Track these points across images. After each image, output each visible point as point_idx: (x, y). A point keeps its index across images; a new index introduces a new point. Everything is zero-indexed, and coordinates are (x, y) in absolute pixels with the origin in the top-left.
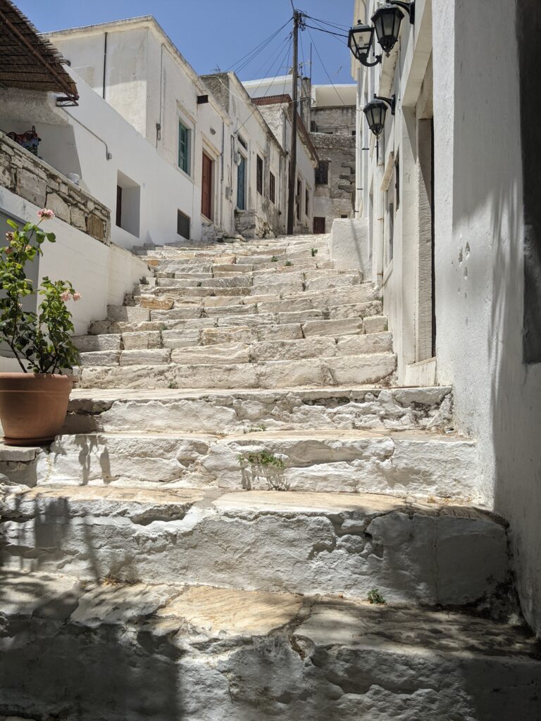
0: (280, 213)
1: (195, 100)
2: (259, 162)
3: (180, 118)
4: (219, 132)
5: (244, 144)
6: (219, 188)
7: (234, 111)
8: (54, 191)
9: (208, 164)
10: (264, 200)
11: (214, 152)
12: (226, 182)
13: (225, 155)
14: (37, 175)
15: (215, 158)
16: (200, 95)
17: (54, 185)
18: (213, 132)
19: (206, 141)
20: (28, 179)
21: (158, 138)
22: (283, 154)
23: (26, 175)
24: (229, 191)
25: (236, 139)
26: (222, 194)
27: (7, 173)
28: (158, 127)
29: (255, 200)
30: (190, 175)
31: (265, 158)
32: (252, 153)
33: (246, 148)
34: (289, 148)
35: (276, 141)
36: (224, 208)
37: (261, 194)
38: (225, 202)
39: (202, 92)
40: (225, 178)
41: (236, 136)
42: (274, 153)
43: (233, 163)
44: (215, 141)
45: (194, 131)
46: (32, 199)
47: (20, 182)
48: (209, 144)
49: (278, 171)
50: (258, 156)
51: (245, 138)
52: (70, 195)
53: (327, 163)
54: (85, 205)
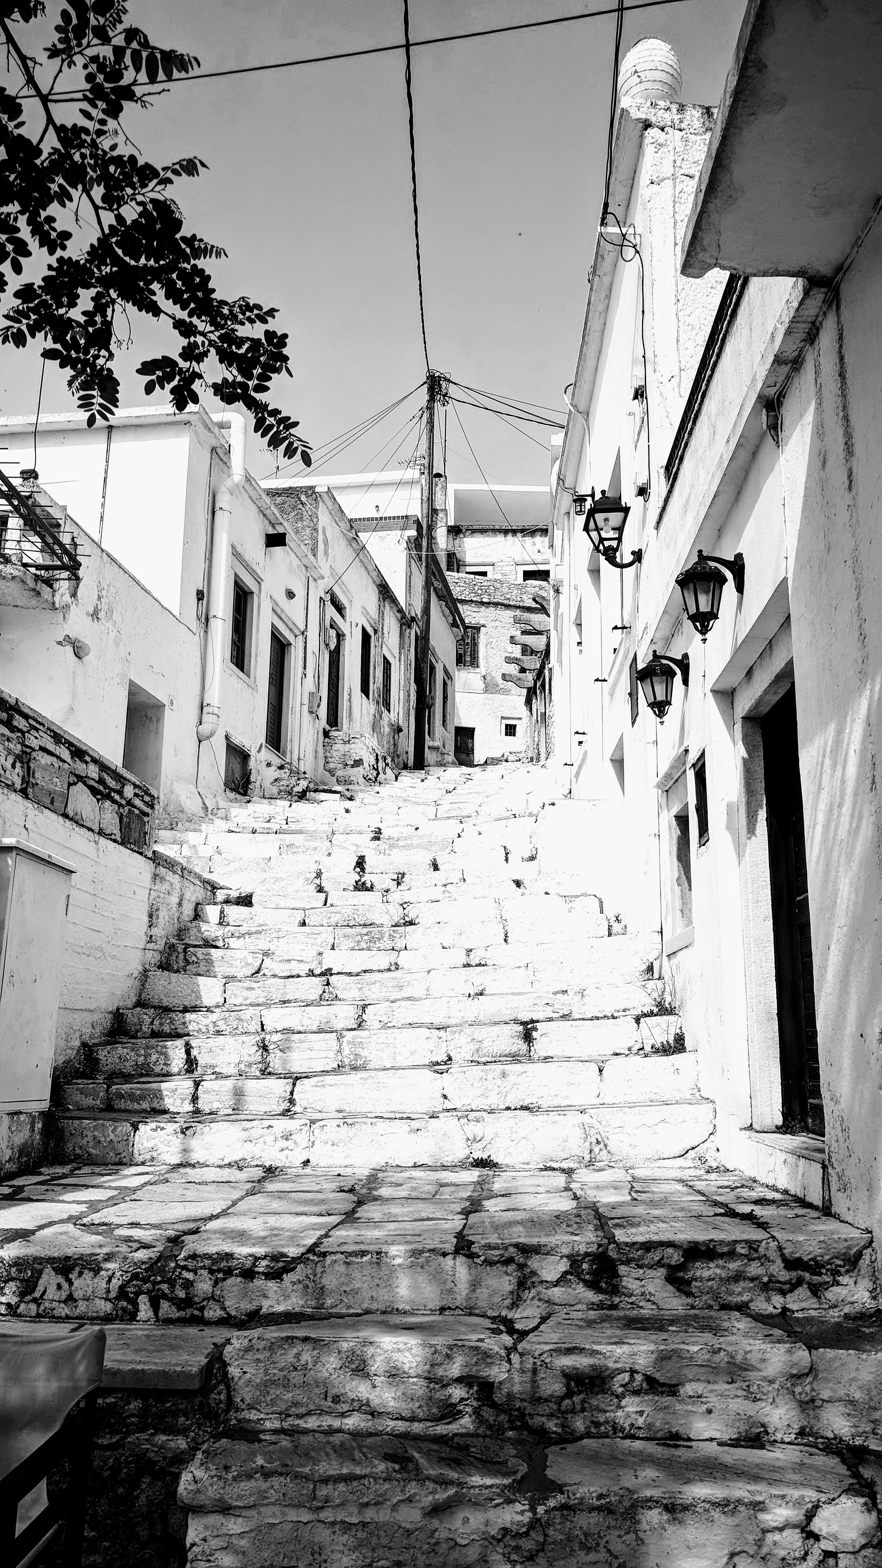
0: (400, 730)
1: (262, 541)
2: (366, 638)
3: (236, 575)
4: (300, 593)
5: (340, 609)
6: (296, 695)
7: (326, 553)
8: (80, 779)
9: (280, 651)
10: (373, 709)
11: (291, 630)
12: (310, 683)
13: (309, 634)
14: (58, 757)
15: (290, 637)
16: (271, 531)
17: (80, 767)
18: (290, 595)
19: (279, 612)
20: (45, 768)
21: (199, 616)
22: (406, 622)
23: (43, 762)
24: (312, 696)
25: (328, 604)
26: (302, 704)
27: (18, 764)
28: (199, 593)
29: (359, 710)
30: (249, 677)
31: (376, 631)
32: (354, 625)
33: (343, 617)
34: (418, 612)
35: (394, 601)
36: (305, 729)
37: (368, 697)
38: (308, 718)
39: (274, 527)
40: (309, 675)
41: (328, 597)
42: (391, 624)
43: (323, 646)
44: (294, 610)
45: (259, 597)
46: (47, 801)
47: (34, 777)
48: (283, 616)
49: (396, 652)
50: (364, 629)
51: (343, 599)
52: (101, 781)
53: (477, 629)
54: (120, 793)
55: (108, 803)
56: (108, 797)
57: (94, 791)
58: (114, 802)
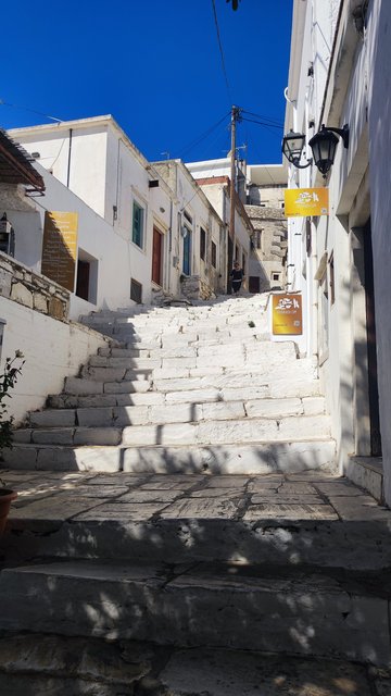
0: (221, 276)
1: (147, 185)
2: (203, 232)
3: (134, 200)
4: (167, 210)
5: (189, 219)
6: (167, 258)
7: (181, 192)
8: (19, 280)
9: (158, 237)
10: (207, 266)
11: (163, 227)
12: (173, 253)
13: (173, 229)
14: (4, 269)
15: (164, 232)
16: (152, 180)
17: (19, 275)
18: (162, 210)
19: (157, 218)
21: (115, 219)
22: (223, 226)
24: (176, 259)
25: (183, 216)
26: (170, 262)
28: (115, 209)
29: (199, 266)
30: (142, 249)
31: (207, 230)
32: (196, 226)
33: (190, 222)
34: (229, 220)
35: (217, 216)
36: (172, 274)
37: (204, 260)
38: (173, 269)
39: (153, 178)
40: (173, 250)
41: (182, 213)
42: (216, 227)
43: (180, 235)
44: (165, 218)
45: (146, 211)
48: (159, 221)
49: (218, 239)
50: (201, 228)
51: (190, 214)
52: (34, 283)
53: (260, 231)
54: (47, 290)
55: (39, 295)
56: (39, 291)
57: (29, 288)
58: (43, 294)
